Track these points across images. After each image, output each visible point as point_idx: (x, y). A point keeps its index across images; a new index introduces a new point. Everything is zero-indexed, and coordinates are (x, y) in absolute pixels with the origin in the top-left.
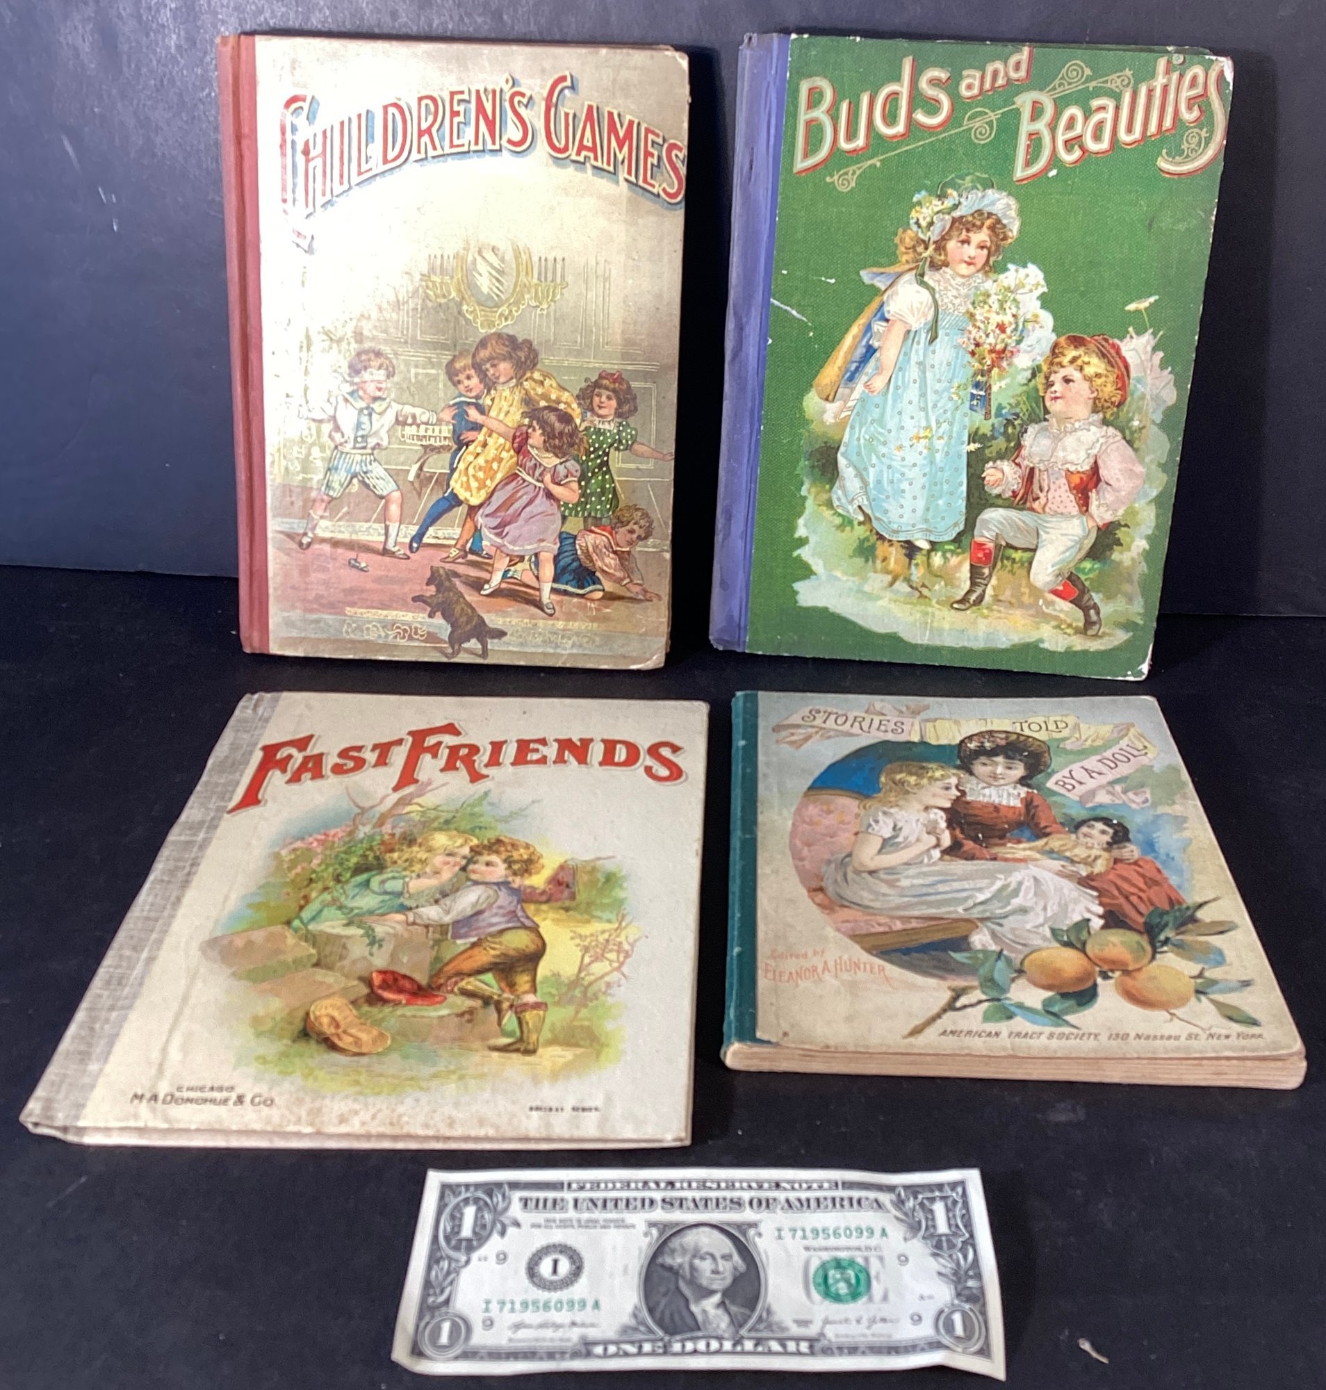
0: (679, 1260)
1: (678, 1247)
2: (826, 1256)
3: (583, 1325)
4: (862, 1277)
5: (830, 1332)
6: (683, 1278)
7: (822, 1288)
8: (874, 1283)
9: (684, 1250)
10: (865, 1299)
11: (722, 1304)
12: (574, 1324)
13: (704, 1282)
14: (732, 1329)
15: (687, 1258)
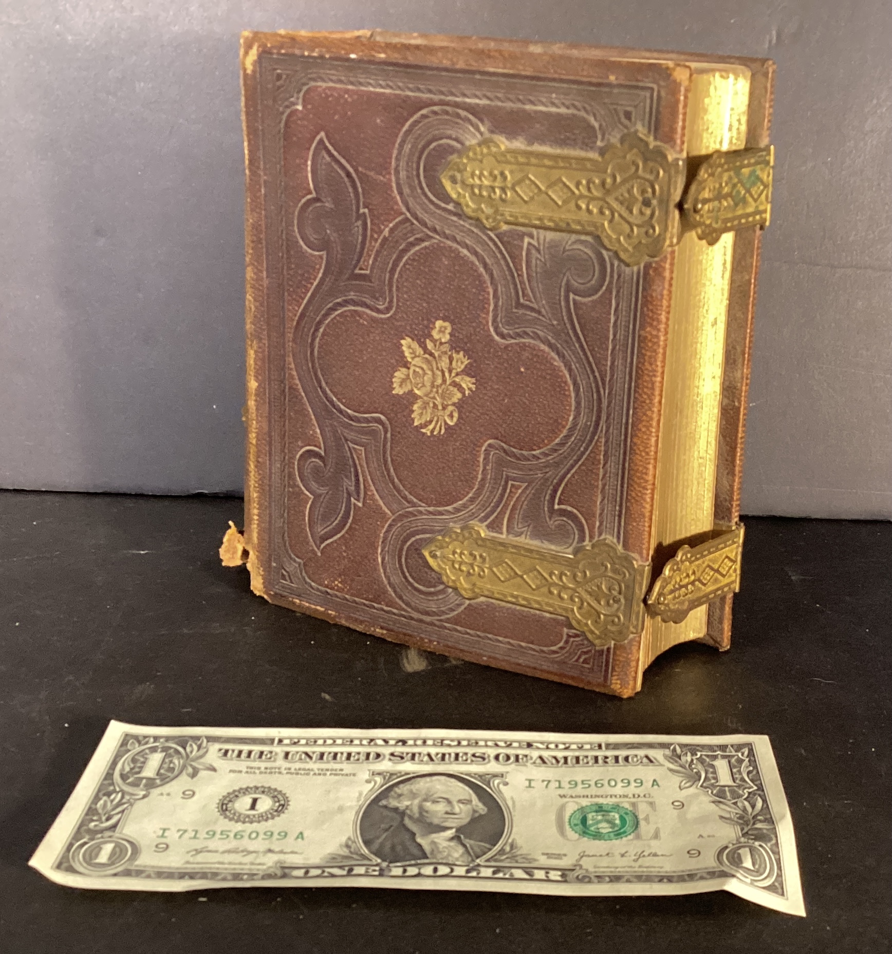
0: (408, 803)
1: (405, 792)
2: (585, 802)
3: (281, 852)
4: (628, 819)
5: (587, 864)
6: (410, 817)
7: (580, 827)
8: (642, 823)
9: (413, 795)
10: (630, 837)
11: (456, 838)
12: (270, 851)
13: (436, 821)
14: (467, 858)
15: (416, 802)
